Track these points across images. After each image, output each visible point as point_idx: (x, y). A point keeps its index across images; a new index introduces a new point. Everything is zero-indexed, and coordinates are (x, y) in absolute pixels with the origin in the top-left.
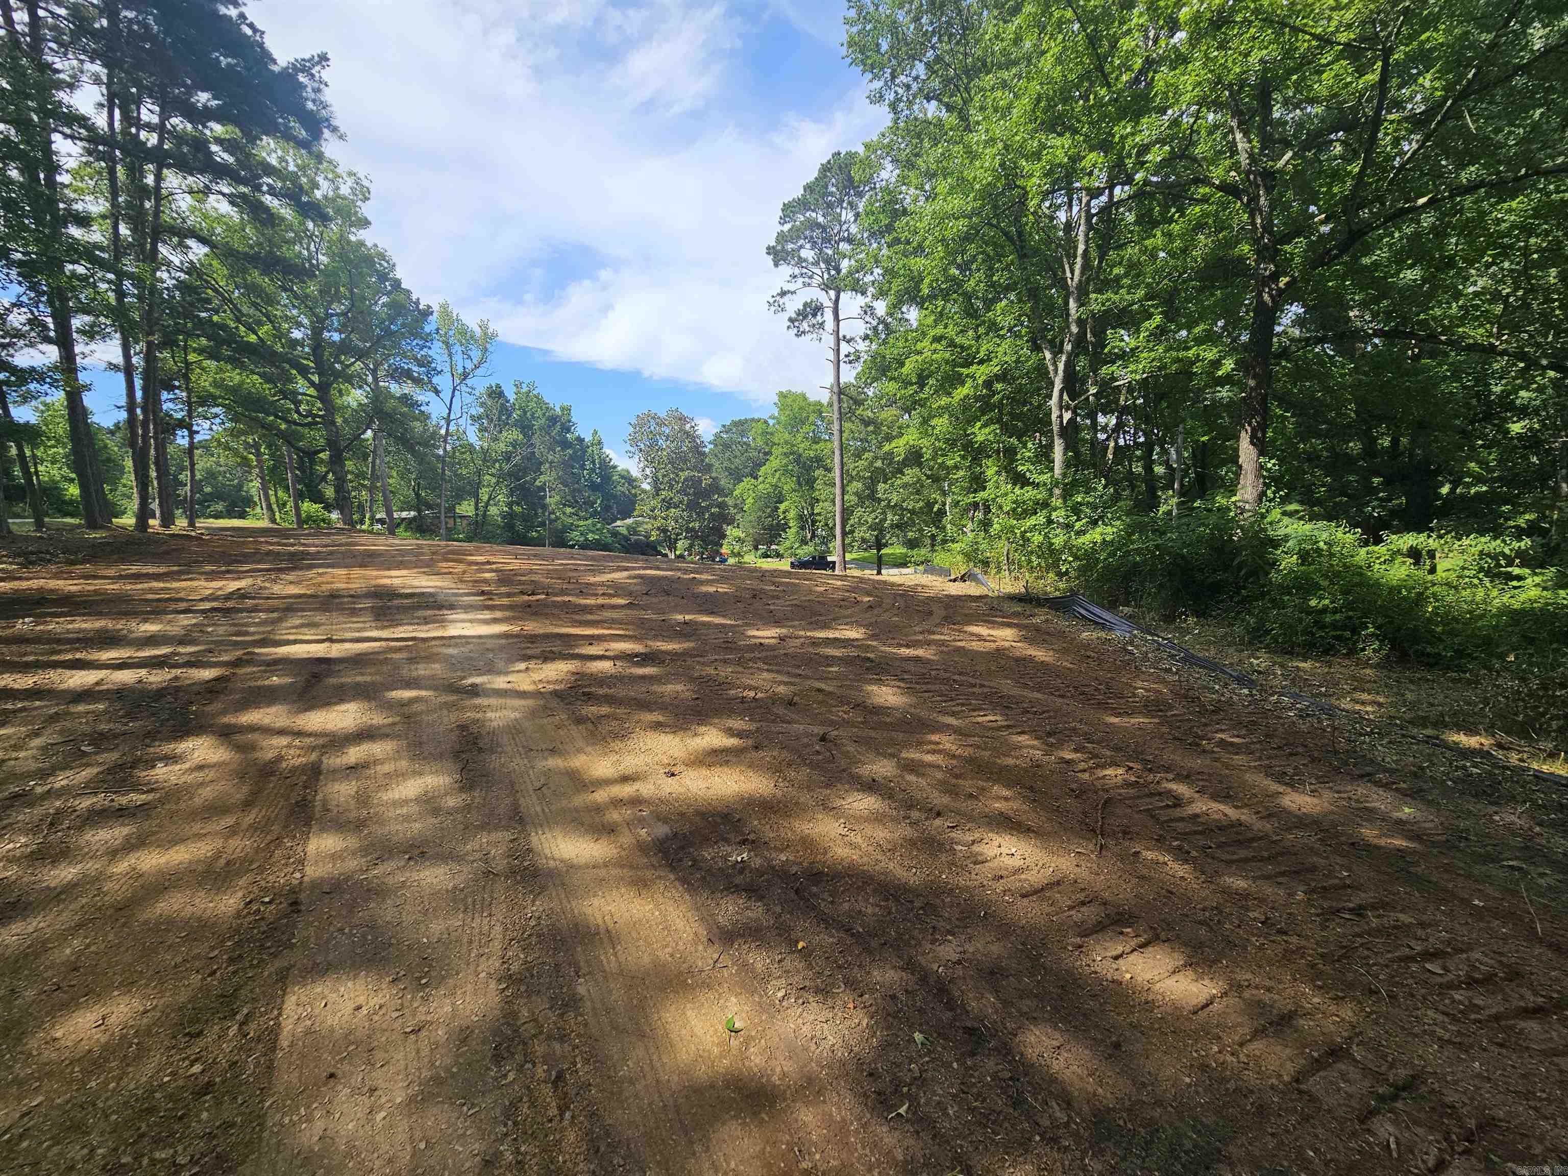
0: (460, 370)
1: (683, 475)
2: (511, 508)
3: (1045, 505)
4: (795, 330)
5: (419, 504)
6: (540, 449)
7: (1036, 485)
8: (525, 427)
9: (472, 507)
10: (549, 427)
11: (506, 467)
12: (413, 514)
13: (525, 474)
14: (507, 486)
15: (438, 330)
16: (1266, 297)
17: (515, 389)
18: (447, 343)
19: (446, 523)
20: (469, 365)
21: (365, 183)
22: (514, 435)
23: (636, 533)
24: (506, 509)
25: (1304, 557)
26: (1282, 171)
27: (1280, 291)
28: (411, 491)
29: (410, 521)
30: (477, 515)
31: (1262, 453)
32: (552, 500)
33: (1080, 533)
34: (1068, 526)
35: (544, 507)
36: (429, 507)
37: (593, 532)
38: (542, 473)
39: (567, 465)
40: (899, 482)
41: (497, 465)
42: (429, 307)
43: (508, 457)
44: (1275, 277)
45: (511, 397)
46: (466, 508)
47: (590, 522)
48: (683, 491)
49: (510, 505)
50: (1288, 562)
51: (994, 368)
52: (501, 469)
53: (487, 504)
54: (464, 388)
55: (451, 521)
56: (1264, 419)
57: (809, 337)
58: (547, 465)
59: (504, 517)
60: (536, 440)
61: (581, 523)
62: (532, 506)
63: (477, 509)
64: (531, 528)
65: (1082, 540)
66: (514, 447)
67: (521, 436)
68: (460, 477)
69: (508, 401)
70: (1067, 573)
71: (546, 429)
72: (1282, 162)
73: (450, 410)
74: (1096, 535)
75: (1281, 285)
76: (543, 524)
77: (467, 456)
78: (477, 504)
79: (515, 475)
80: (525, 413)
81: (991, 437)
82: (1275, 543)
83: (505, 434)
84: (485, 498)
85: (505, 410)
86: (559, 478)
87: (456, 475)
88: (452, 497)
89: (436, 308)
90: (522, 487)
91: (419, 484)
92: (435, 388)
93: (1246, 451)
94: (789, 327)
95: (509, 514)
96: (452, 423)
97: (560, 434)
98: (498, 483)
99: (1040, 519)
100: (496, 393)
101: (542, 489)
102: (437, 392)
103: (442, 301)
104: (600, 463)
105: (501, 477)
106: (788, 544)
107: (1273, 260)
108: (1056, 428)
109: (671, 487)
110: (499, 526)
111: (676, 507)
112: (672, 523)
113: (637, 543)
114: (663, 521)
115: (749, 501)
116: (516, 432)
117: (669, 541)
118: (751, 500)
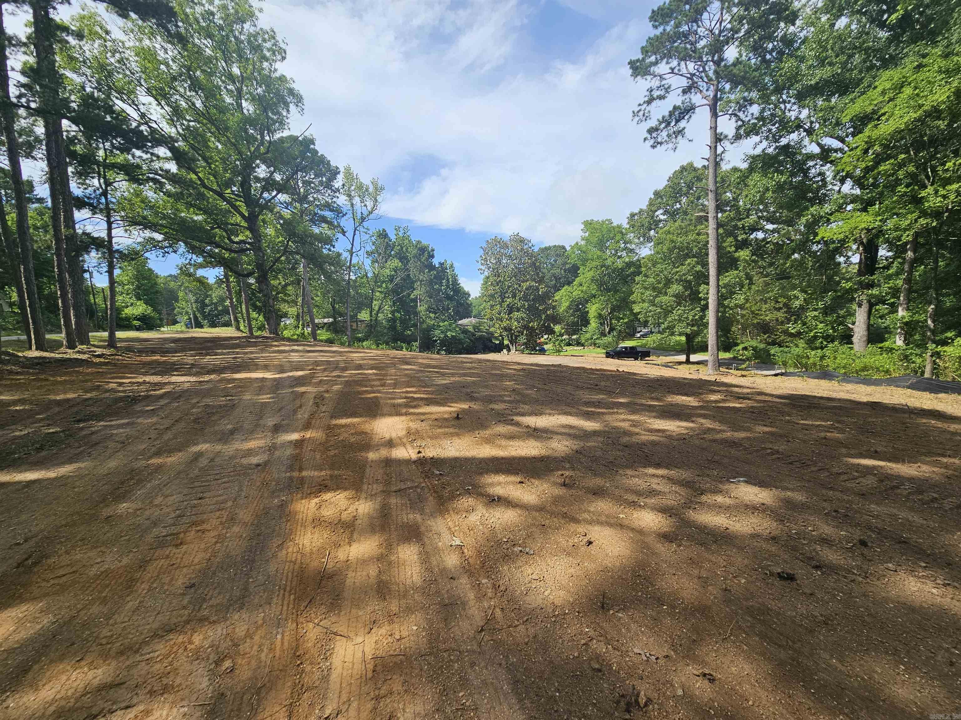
0: (359, 215)
1: (525, 285)
2: (393, 315)
4: (652, 141)
5: (335, 313)
6: (413, 272)
8: (403, 258)
9: (368, 315)
10: (420, 255)
11: (390, 286)
12: (331, 320)
13: (402, 291)
14: (390, 300)
15: (343, 185)
17: (395, 232)
18: (349, 196)
19: (351, 326)
20: (365, 213)
21: (283, 46)
22: (396, 263)
23: (480, 330)
24: (390, 316)
28: (330, 305)
29: (330, 324)
30: (371, 320)
32: (422, 308)
35: (416, 314)
36: (341, 315)
37: (450, 330)
38: (414, 289)
39: (431, 283)
41: (384, 285)
42: (337, 168)
43: (391, 279)
45: (393, 237)
46: (364, 315)
47: (446, 323)
48: (525, 298)
49: (393, 312)
52: (387, 287)
53: (378, 312)
54: (362, 229)
55: (354, 325)
57: (664, 147)
58: (419, 283)
59: (389, 321)
60: (411, 265)
61: (441, 324)
62: (407, 313)
63: (371, 316)
64: (407, 328)
66: (395, 272)
67: (400, 264)
68: (360, 295)
69: (390, 241)
71: (418, 257)
73: (352, 245)
76: (415, 325)
77: (364, 280)
78: (371, 312)
79: (395, 292)
80: (402, 248)
83: (389, 263)
84: (376, 308)
85: (389, 246)
86: (427, 292)
87: (357, 293)
88: (356, 308)
89: (342, 170)
90: (401, 300)
91: (334, 300)
92: (343, 230)
94: (645, 139)
95: (392, 319)
96: (354, 254)
97: (427, 260)
98: (385, 297)
100: (383, 235)
101: (415, 300)
102: (344, 233)
103: (345, 165)
104: (452, 281)
105: (386, 294)
106: (588, 336)
109: (514, 296)
110: (385, 327)
111: (518, 310)
112: (516, 323)
113: (481, 337)
114: (508, 322)
115: (565, 304)
116: (397, 261)
117: (511, 337)
118: (567, 304)
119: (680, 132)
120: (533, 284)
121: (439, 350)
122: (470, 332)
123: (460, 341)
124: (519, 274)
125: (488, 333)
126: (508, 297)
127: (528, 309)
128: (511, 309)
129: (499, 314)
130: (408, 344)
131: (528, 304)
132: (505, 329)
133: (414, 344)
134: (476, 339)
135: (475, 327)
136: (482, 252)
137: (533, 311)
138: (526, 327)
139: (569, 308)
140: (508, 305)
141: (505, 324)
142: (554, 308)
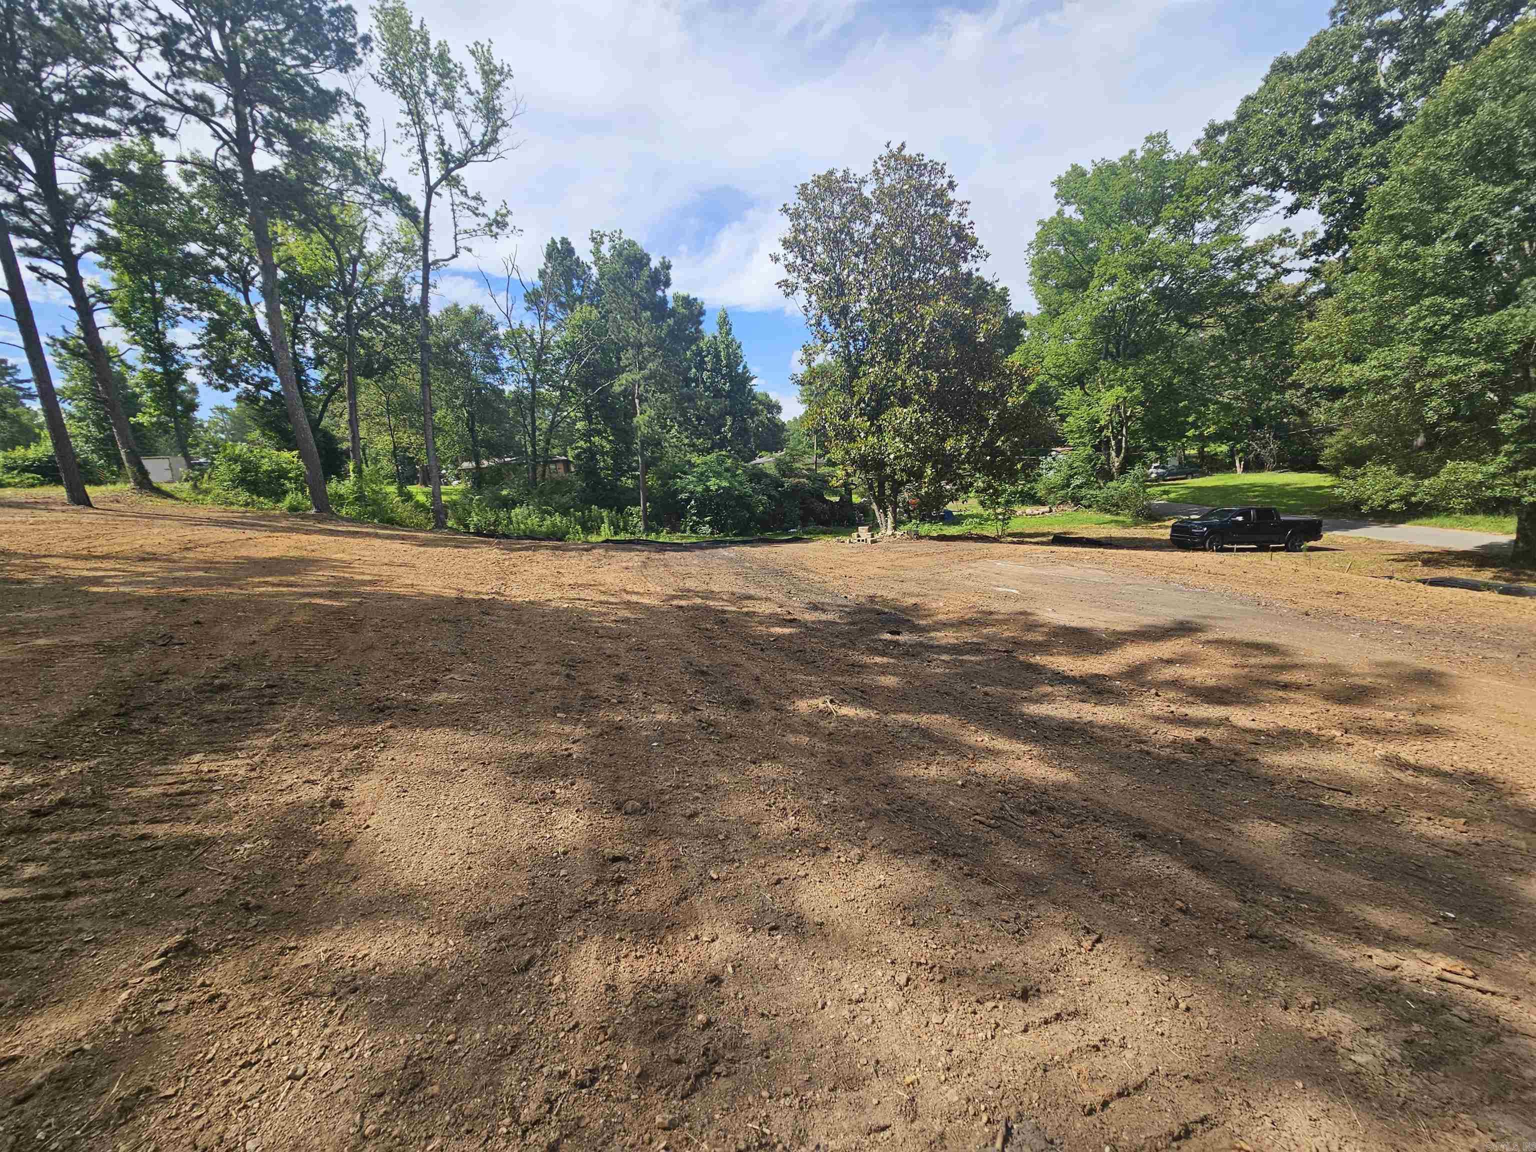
11: (574, 370)
22: (586, 312)
23: (793, 474)
32: (642, 418)
37: (717, 474)
48: (929, 358)
66: (585, 333)
71: (623, 280)
111: (905, 401)
112: (898, 443)
113: (796, 490)
114: (872, 440)
116: (586, 308)
117: (881, 486)
120: (957, 308)
121: (698, 523)
122: (767, 476)
123: (742, 501)
125: (813, 477)
126: (872, 362)
127: (940, 395)
128: (881, 399)
129: (845, 416)
130: (620, 510)
131: (941, 380)
133: (634, 510)
134: (785, 494)
135: (783, 469)
140: (873, 387)
141: (861, 448)
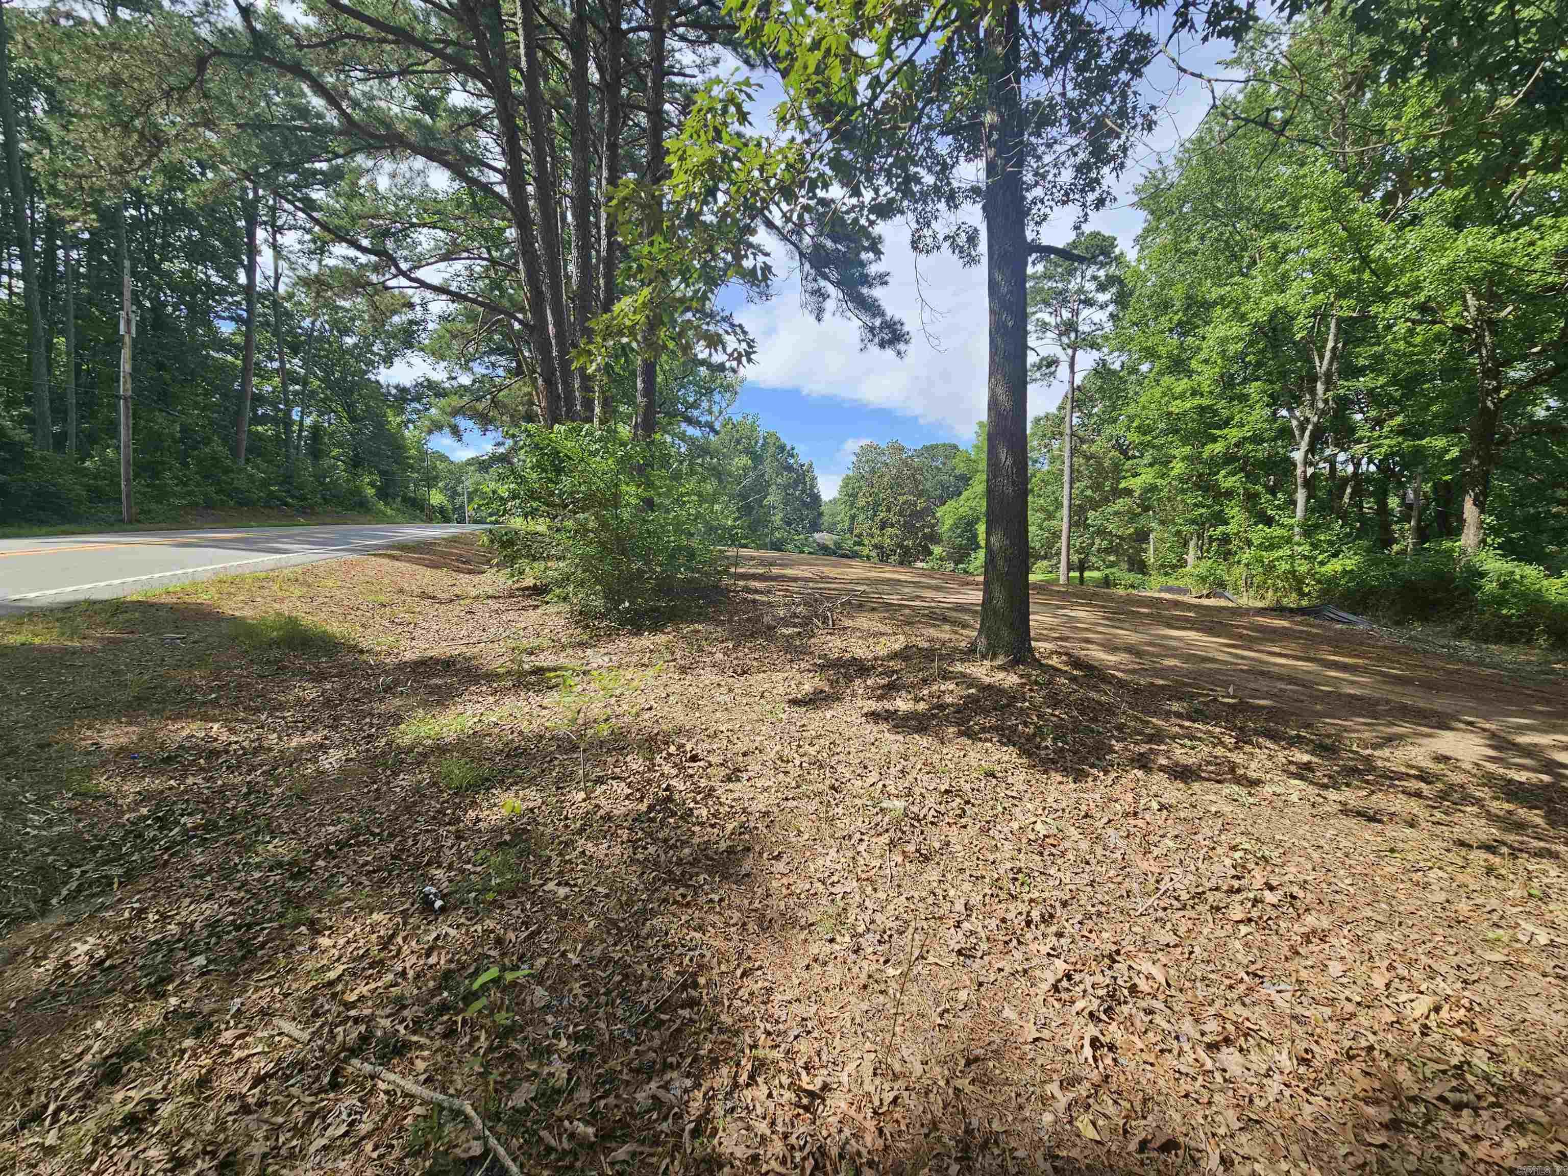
1: (901, 499)
3: (1289, 541)
6: (769, 474)
7: (1282, 526)
10: (777, 454)
11: (737, 488)
16: (1489, 404)
25: (1504, 585)
26: (1505, 319)
27: (1500, 399)
31: (1482, 512)
32: (776, 517)
33: (1322, 563)
34: (1309, 558)
38: (768, 494)
40: (1110, 510)
41: (731, 487)
44: (1497, 390)
50: (1490, 586)
51: (1247, 432)
56: (1485, 488)
58: (776, 486)
60: (766, 466)
61: (796, 537)
65: (1323, 569)
66: (746, 470)
67: (752, 462)
70: (1309, 594)
71: (775, 456)
72: (1503, 314)
74: (1335, 566)
75: (1502, 396)
80: (750, 442)
81: (1238, 484)
82: (1482, 575)
83: (737, 460)
85: (735, 439)
86: (781, 497)
90: (748, 506)
93: (1470, 511)
97: (785, 459)
99: (1285, 551)
101: (768, 506)
104: (810, 485)
107: (1495, 378)
108: (1300, 481)
109: (889, 510)
112: (888, 540)
114: (879, 539)
115: (949, 522)
117: (883, 556)
118: (951, 522)
119: (1052, 374)
120: (911, 498)
124: (897, 484)
126: (882, 511)
127: (904, 526)
128: (883, 525)
131: (904, 520)
132: (876, 546)
135: (835, 543)
136: (854, 459)
137: (909, 528)
138: (900, 546)
139: (955, 525)
140: (881, 520)
141: (875, 541)
142: (933, 526)
